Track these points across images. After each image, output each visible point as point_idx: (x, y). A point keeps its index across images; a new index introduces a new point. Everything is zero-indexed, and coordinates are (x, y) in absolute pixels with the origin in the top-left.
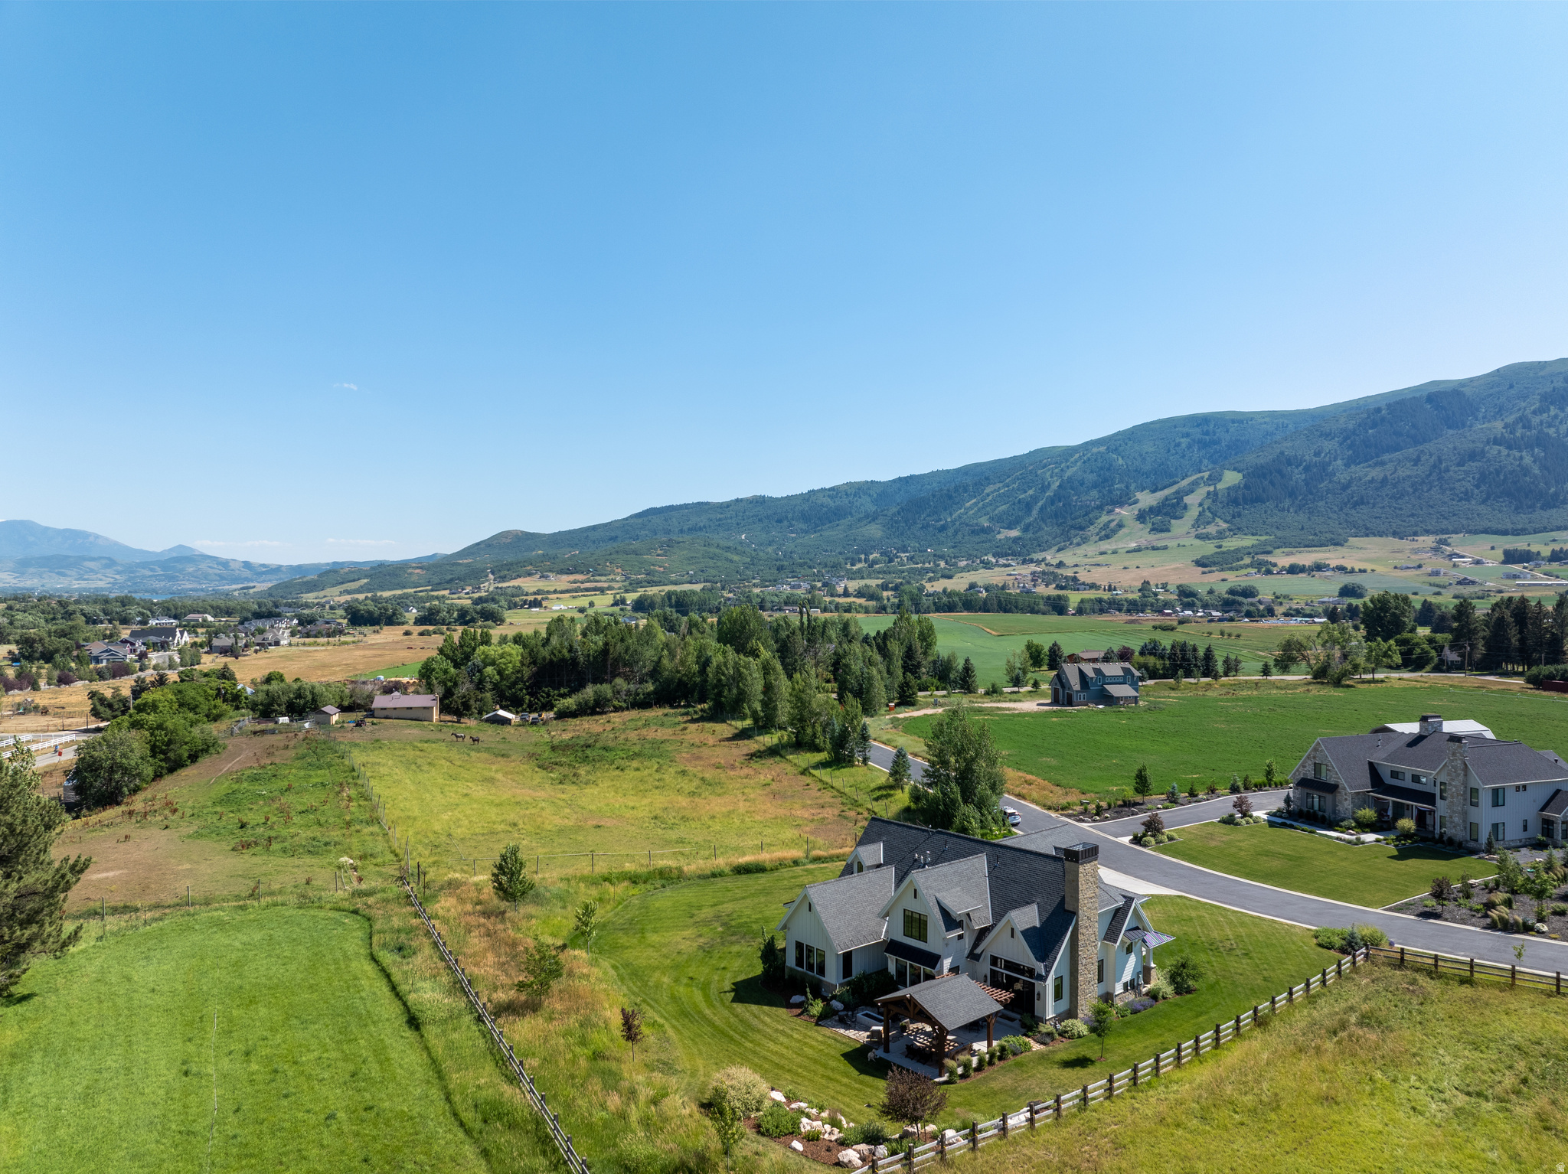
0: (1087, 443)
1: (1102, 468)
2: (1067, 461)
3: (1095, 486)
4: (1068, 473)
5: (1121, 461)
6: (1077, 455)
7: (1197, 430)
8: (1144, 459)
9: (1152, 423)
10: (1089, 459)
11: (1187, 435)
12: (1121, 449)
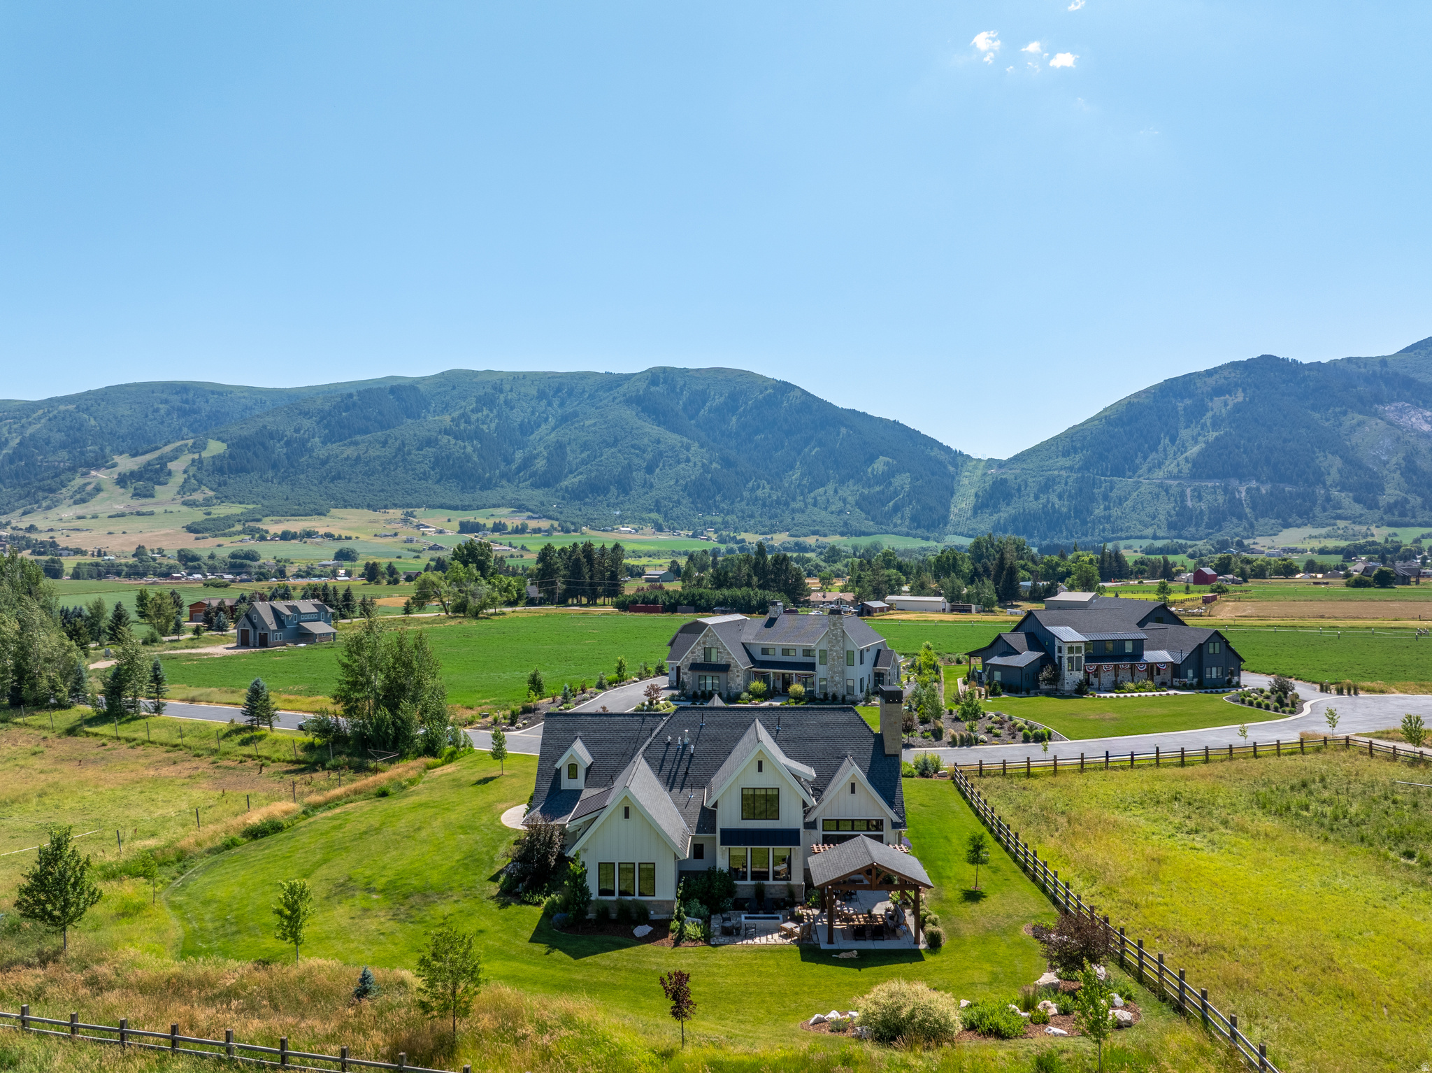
0: (51, 399)
1: (71, 428)
2: (28, 417)
3: (63, 446)
4: (28, 433)
5: (93, 422)
6: (41, 412)
7: (176, 397)
8: (120, 422)
9: (127, 385)
10: (55, 417)
11: (166, 402)
12: (93, 409)
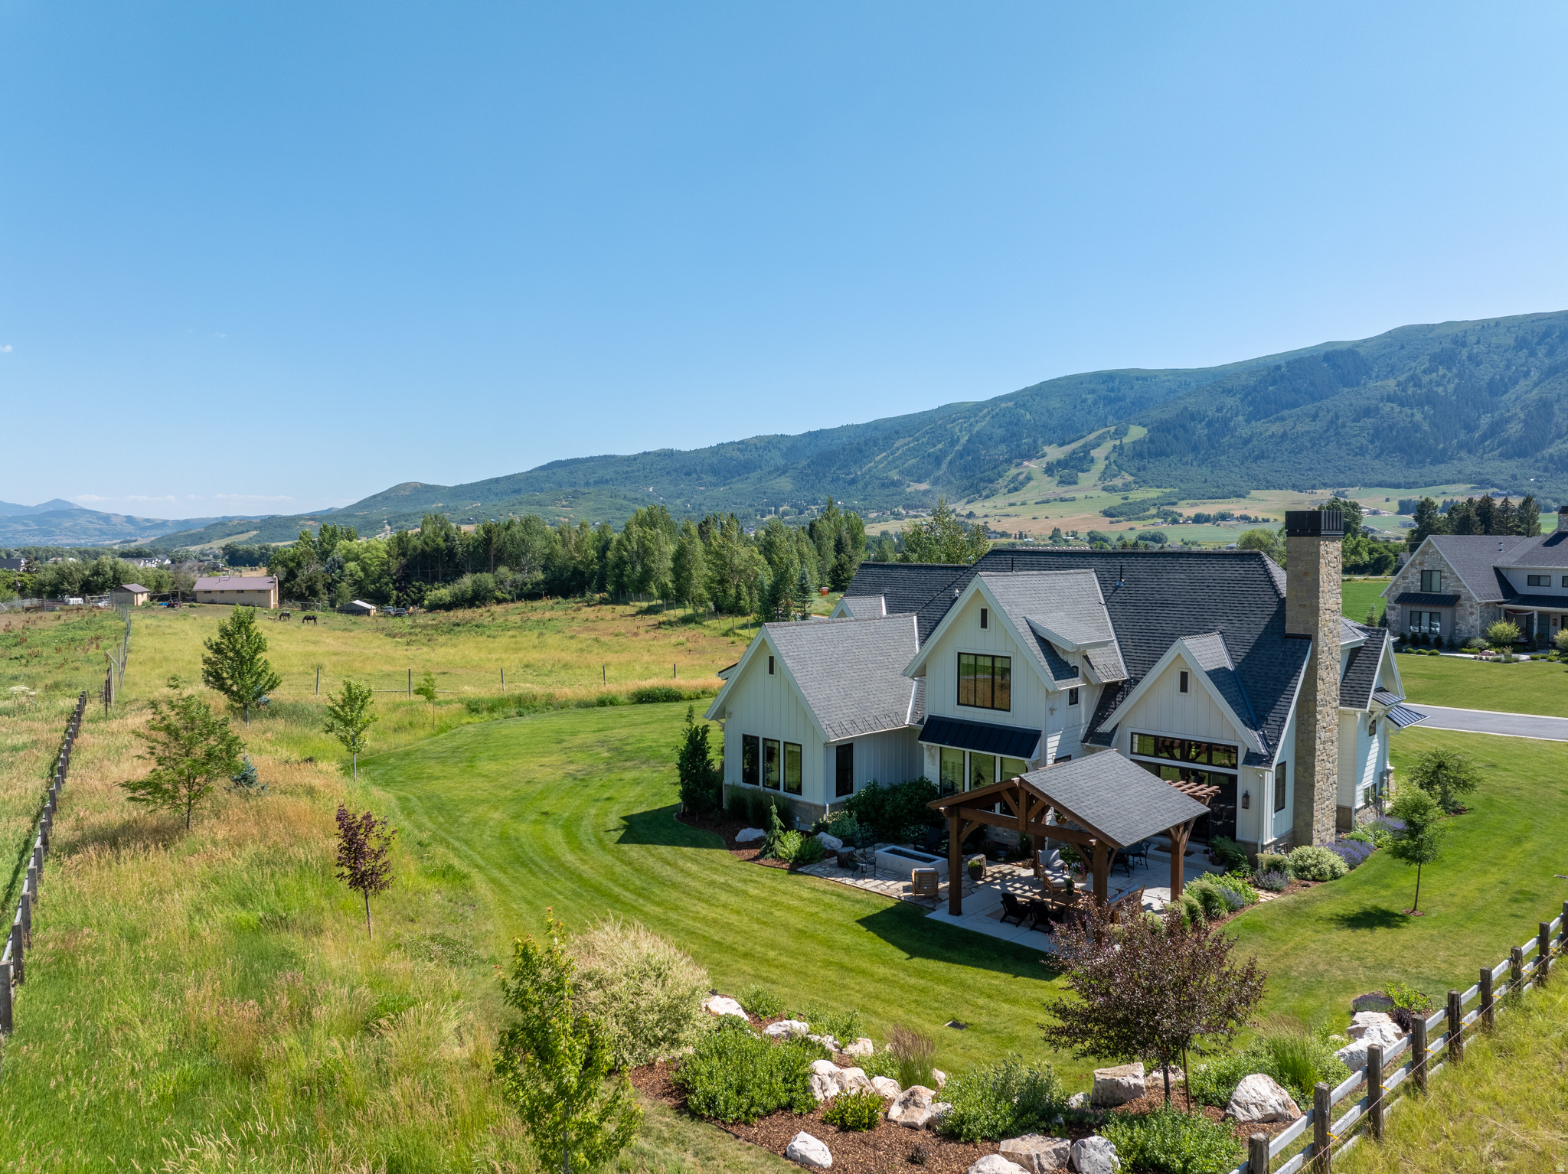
0: (995, 399)
1: (1010, 423)
2: (976, 415)
3: (1003, 440)
4: (977, 428)
5: (1028, 416)
6: (986, 411)
7: (1102, 386)
8: (1051, 414)
9: (1059, 379)
10: (997, 414)
11: (1093, 391)
12: (1029, 404)
